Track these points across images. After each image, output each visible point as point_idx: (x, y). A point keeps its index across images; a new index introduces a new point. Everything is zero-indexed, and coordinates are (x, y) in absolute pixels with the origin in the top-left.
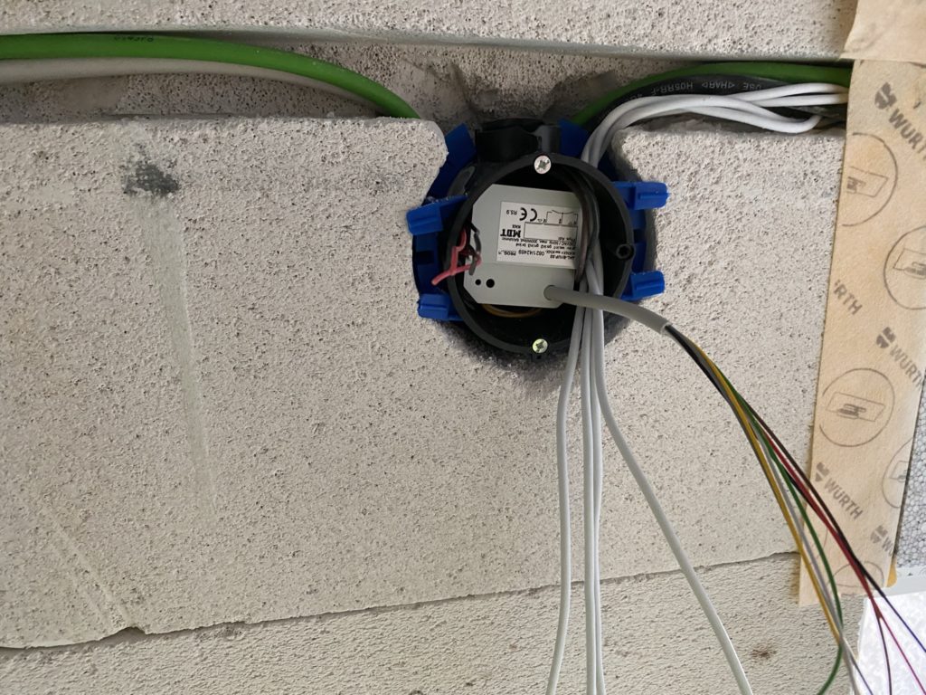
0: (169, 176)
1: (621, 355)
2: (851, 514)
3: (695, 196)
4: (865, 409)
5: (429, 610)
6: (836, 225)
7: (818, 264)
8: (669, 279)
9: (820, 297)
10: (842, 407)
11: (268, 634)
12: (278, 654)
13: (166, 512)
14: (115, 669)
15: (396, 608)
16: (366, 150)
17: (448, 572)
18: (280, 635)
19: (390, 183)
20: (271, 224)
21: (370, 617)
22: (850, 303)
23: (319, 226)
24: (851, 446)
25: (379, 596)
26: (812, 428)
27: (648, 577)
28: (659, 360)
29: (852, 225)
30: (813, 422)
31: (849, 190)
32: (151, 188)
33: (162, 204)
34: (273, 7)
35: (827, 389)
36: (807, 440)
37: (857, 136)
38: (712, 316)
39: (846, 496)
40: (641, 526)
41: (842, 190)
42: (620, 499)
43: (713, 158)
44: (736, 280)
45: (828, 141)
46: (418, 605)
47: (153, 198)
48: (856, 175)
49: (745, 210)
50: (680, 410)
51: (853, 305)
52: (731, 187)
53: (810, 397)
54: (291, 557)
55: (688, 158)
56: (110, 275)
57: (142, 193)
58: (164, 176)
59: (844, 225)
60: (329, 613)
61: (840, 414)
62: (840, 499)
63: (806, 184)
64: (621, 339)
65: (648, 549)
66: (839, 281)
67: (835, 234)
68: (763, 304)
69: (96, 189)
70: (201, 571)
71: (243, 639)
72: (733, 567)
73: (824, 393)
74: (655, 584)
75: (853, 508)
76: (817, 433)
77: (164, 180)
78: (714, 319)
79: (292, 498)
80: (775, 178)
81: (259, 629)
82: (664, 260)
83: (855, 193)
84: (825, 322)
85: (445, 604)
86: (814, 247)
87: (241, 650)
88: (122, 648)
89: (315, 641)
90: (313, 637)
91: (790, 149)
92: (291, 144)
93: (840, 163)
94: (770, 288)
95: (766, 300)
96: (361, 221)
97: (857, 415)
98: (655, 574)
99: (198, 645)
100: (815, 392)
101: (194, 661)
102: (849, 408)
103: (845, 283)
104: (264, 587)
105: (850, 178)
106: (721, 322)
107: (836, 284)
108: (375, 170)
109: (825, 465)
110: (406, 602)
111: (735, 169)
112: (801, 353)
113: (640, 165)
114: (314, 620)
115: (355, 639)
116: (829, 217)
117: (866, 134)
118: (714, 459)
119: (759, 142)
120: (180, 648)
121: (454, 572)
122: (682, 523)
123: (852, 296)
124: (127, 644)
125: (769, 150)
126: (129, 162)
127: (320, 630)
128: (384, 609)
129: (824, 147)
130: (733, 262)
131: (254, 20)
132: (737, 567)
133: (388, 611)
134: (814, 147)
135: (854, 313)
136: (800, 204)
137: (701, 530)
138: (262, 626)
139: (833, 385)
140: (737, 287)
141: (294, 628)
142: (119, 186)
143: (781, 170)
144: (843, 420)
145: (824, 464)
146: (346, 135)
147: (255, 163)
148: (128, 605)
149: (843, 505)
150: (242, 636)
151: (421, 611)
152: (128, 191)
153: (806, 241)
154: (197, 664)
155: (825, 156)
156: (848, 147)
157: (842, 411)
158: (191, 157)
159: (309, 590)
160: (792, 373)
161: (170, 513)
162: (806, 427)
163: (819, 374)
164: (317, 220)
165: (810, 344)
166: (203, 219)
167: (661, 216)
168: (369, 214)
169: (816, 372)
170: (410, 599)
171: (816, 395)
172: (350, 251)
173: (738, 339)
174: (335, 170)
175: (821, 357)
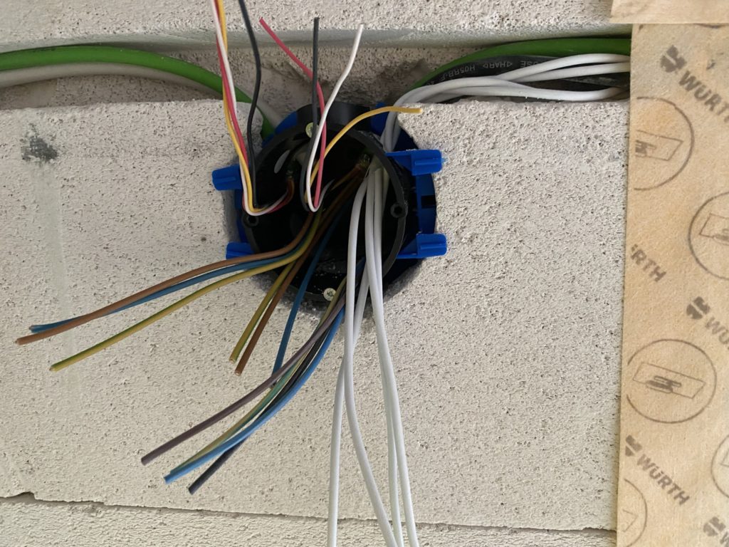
0: (51, 146)
1: (408, 306)
2: (675, 498)
3: (472, 161)
4: (680, 384)
5: (246, 521)
6: (627, 188)
7: (610, 228)
8: (451, 238)
9: (617, 261)
10: (651, 379)
11: (120, 516)
12: (127, 536)
13: (49, 403)
14: (15, 523)
15: (219, 513)
16: (185, 124)
17: (260, 489)
18: (129, 519)
19: (204, 150)
20: (118, 182)
21: (197, 518)
22: (652, 269)
23: (152, 184)
24: (665, 422)
25: (204, 500)
26: (618, 398)
27: (450, 528)
28: (445, 314)
29: (645, 189)
30: (620, 392)
31: (640, 154)
32: (39, 156)
33: (46, 167)
34: (118, 20)
35: (632, 358)
36: (614, 411)
37: (641, 100)
38: (497, 275)
39: (666, 477)
40: (438, 475)
41: (631, 155)
42: (416, 445)
43: (487, 125)
44: (521, 241)
45: (611, 106)
46: (237, 515)
47: (40, 163)
48: (644, 139)
49: (524, 173)
50: (471, 365)
51: (656, 271)
52: (508, 152)
53: (614, 365)
54: (136, 454)
55: (462, 125)
56: (14, 218)
57: (34, 159)
58: (48, 146)
59: (636, 189)
60: (166, 508)
61: (650, 386)
62: (659, 479)
63: (589, 148)
64: (407, 291)
65: (447, 499)
66: (636, 246)
67: (626, 197)
68: (552, 265)
69: (6, 156)
70: (72, 455)
71: (102, 517)
72: (541, 534)
73: (629, 363)
74: (457, 537)
75: (677, 492)
76: (624, 404)
77: (48, 150)
78: (499, 278)
79: (136, 404)
80: (555, 143)
81: (114, 511)
82: (445, 221)
83: (646, 156)
84: (624, 287)
85: (259, 518)
86: (605, 210)
87: (100, 527)
88: (20, 507)
89: (155, 530)
90: (154, 526)
91: (569, 114)
92: (132, 121)
93: (625, 127)
94: (558, 250)
95: (555, 262)
96: (183, 181)
97: (671, 390)
98: (457, 526)
99: (70, 516)
100: (619, 360)
101: (68, 529)
102: (660, 381)
103: (643, 249)
104: (117, 476)
105: (638, 141)
106: (506, 280)
107: (633, 249)
108: (192, 140)
109: (637, 440)
110: (226, 510)
111: (511, 134)
112: (600, 318)
113: (416, 132)
114: (155, 512)
115: (186, 535)
116: (618, 181)
117: (652, 98)
118: (510, 418)
119: (534, 109)
120: (58, 515)
121: (266, 490)
122: (481, 479)
123: (652, 262)
124: (24, 504)
125: (546, 115)
126: (26, 136)
127: (159, 522)
128: (208, 513)
129: (606, 111)
130: (515, 223)
131: (105, 31)
132: (545, 535)
133: (212, 515)
134: (595, 112)
135: (657, 280)
136: (585, 168)
137: (501, 489)
138: (116, 509)
139: (639, 355)
140: (521, 248)
141: (139, 516)
142: (19, 154)
143: (560, 134)
144: (654, 393)
145: (634, 437)
146: (170, 113)
147: (107, 136)
148: (24, 473)
149: (663, 487)
150: (101, 515)
151: (239, 520)
152: (26, 158)
153: (595, 205)
154: (70, 531)
155: (608, 121)
156: (632, 111)
157: (651, 382)
158: (65, 132)
159: (149, 484)
160: (591, 337)
161: (52, 404)
162: (612, 396)
163: (622, 341)
164: (150, 179)
165: (610, 310)
166: (73, 179)
167: (439, 179)
168: (188, 175)
169: (619, 339)
170: (230, 508)
171: (620, 363)
172: (175, 205)
173: (527, 298)
174: (162, 140)
175: (622, 324)
